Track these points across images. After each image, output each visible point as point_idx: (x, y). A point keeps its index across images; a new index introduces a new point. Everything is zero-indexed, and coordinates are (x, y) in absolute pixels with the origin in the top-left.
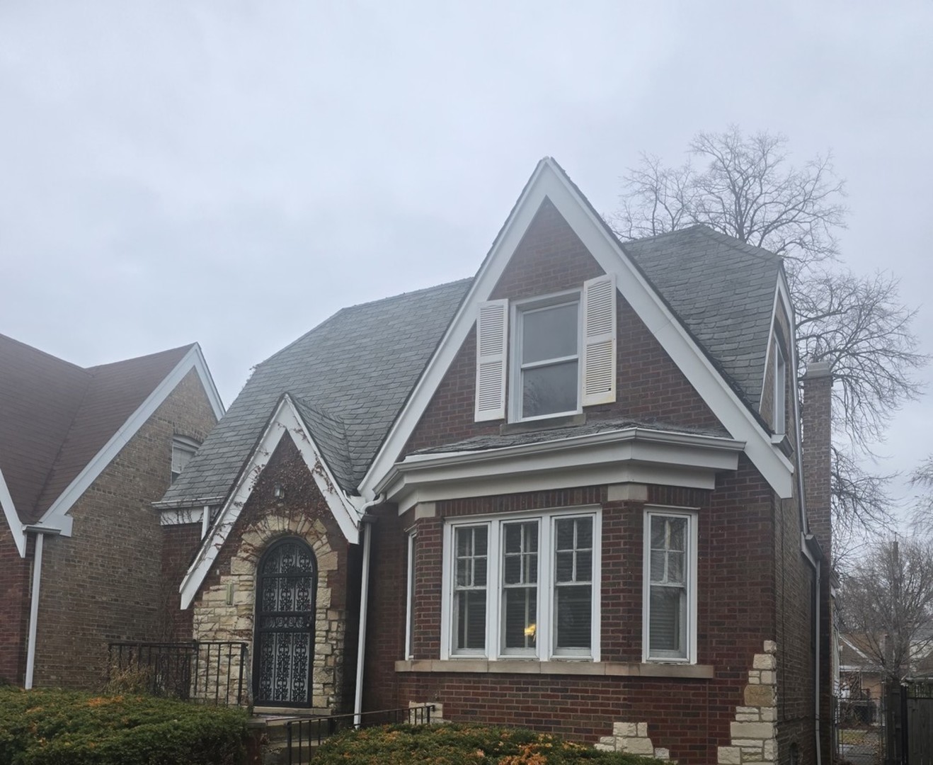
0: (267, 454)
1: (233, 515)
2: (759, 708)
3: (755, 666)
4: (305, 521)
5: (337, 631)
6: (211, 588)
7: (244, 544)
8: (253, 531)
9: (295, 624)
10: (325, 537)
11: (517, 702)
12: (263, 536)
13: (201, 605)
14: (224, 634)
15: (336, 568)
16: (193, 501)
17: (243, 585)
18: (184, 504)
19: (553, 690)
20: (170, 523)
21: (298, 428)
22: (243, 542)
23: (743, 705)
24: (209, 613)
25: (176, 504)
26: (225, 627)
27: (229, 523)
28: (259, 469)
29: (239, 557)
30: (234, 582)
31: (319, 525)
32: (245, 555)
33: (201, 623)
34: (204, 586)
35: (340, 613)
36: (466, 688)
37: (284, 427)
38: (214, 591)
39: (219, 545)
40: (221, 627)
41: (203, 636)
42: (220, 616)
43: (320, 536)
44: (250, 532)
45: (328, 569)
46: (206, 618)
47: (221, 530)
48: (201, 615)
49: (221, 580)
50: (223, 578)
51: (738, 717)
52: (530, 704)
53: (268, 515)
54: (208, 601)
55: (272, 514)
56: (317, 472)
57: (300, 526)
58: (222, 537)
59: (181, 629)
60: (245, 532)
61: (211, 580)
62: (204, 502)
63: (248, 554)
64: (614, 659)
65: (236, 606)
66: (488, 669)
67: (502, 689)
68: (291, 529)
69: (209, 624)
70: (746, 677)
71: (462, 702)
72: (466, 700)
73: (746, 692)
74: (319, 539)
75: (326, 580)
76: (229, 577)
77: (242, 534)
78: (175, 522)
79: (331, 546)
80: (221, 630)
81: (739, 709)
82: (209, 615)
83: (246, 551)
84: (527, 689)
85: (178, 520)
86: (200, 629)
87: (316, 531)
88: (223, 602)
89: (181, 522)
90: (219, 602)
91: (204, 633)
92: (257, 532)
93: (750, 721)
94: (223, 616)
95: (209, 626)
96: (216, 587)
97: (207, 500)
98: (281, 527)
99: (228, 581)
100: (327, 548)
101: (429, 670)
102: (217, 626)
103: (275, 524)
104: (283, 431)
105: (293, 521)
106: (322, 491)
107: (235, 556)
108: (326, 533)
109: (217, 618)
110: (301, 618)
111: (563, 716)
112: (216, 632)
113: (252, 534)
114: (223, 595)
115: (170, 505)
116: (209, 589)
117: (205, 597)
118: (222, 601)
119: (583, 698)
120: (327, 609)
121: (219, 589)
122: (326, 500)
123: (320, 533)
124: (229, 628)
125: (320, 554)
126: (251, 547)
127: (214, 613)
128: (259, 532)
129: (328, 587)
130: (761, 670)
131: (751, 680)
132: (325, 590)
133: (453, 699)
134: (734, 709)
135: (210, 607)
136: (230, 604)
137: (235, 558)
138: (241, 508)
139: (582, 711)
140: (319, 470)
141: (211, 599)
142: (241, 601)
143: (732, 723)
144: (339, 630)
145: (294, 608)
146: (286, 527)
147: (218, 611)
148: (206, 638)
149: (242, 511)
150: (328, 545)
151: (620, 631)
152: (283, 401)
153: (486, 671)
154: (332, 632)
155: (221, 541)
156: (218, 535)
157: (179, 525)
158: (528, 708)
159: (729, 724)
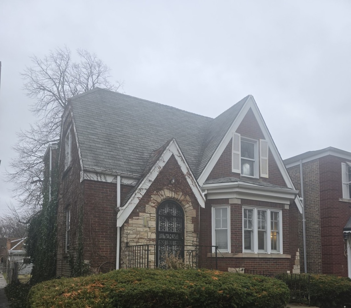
0: (164, 162)
1: (145, 185)
2: (297, 266)
3: (297, 255)
4: (182, 195)
5: (196, 241)
6: (134, 218)
7: (153, 200)
8: (157, 195)
9: (175, 238)
10: (190, 203)
11: (265, 266)
12: (162, 198)
13: (128, 225)
14: (143, 240)
15: (195, 216)
16: (113, 172)
17: (152, 218)
18: (106, 172)
19: (274, 263)
20: (92, 179)
21: (179, 155)
22: (152, 199)
23: (295, 265)
24: (134, 230)
25: (101, 171)
26: (143, 237)
27: (145, 189)
28: (160, 168)
29: (150, 205)
30: (147, 216)
31: (188, 198)
32: (154, 205)
33: (129, 234)
34: (131, 216)
35: (197, 234)
36: (251, 262)
37: (172, 152)
38: (136, 219)
39: (140, 198)
40: (141, 237)
41: (131, 241)
42: (140, 232)
43: (188, 202)
44: (155, 195)
45: (192, 216)
46: (132, 232)
47: (140, 191)
48: (128, 230)
49: (140, 215)
50: (140, 214)
51: (294, 268)
52: (268, 267)
53: (165, 189)
54: (133, 224)
55: (167, 189)
56: (188, 176)
57: (180, 196)
58: (141, 194)
59: (101, 236)
60: (153, 195)
61: (134, 214)
62: (120, 174)
63: (155, 205)
64: (287, 253)
65: (149, 228)
66: (259, 256)
67: (261, 263)
68: (175, 197)
69: (135, 235)
70: (295, 257)
71: (250, 267)
72: (251, 266)
73: (295, 262)
74: (188, 204)
75: (191, 220)
76: (144, 214)
77: (151, 195)
78: (96, 179)
79: (193, 207)
80: (141, 238)
81: (294, 266)
82: (133, 231)
83: (154, 203)
84: (267, 263)
85: (97, 179)
86: (128, 237)
87: (187, 200)
88: (142, 225)
89: (99, 180)
90: (139, 225)
91: (132, 239)
92: (159, 195)
93: (296, 269)
94: (142, 232)
95: (134, 236)
96: (137, 218)
97: (122, 173)
98: (171, 196)
99: (143, 216)
100: (191, 208)
101: (241, 257)
102: (138, 236)
103: (168, 194)
104: (171, 154)
105: (177, 194)
106: (190, 184)
107: (148, 204)
108: (191, 202)
109: (138, 232)
110: (177, 235)
111: (276, 270)
112: (139, 239)
113: (157, 196)
114: (141, 222)
115: (97, 170)
116: (132, 218)
117: (130, 221)
118: (140, 224)
119: (280, 264)
120: (193, 232)
121: (138, 219)
122: (192, 188)
123: (189, 201)
124: (146, 237)
125: (188, 210)
126: (156, 202)
127: (136, 230)
128: (160, 196)
129: (192, 223)
130: (297, 256)
131: (296, 259)
132: (192, 225)
133: (248, 266)
134: (293, 266)
135: (134, 227)
136: (145, 226)
137: (148, 205)
138: (151, 183)
139: (281, 268)
140: (188, 175)
141: (134, 223)
142: (152, 226)
143: (293, 270)
144: (197, 241)
145: (175, 230)
146: (173, 196)
147: (138, 229)
148: (133, 242)
149: (152, 184)
150: (192, 207)
151: (288, 246)
152: (172, 141)
153: (258, 257)
154: (194, 242)
155: (141, 197)
156: (139, 193)
157: (98, 181)
158: (268, 268)
159: (292, 270)
